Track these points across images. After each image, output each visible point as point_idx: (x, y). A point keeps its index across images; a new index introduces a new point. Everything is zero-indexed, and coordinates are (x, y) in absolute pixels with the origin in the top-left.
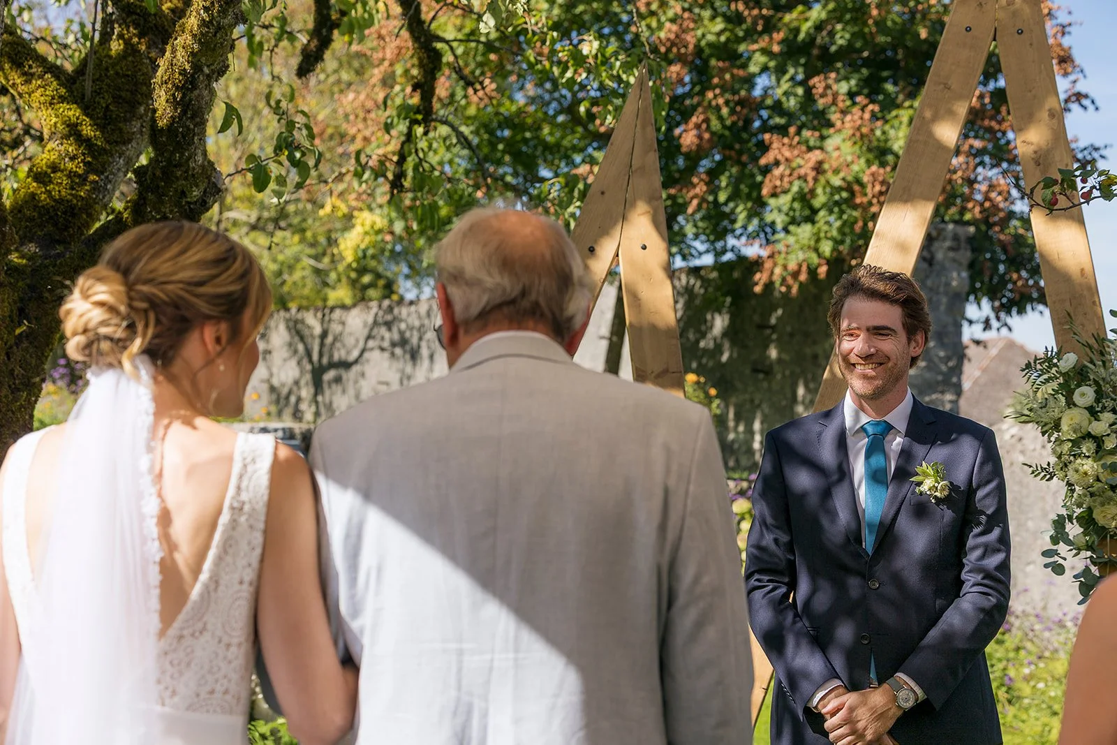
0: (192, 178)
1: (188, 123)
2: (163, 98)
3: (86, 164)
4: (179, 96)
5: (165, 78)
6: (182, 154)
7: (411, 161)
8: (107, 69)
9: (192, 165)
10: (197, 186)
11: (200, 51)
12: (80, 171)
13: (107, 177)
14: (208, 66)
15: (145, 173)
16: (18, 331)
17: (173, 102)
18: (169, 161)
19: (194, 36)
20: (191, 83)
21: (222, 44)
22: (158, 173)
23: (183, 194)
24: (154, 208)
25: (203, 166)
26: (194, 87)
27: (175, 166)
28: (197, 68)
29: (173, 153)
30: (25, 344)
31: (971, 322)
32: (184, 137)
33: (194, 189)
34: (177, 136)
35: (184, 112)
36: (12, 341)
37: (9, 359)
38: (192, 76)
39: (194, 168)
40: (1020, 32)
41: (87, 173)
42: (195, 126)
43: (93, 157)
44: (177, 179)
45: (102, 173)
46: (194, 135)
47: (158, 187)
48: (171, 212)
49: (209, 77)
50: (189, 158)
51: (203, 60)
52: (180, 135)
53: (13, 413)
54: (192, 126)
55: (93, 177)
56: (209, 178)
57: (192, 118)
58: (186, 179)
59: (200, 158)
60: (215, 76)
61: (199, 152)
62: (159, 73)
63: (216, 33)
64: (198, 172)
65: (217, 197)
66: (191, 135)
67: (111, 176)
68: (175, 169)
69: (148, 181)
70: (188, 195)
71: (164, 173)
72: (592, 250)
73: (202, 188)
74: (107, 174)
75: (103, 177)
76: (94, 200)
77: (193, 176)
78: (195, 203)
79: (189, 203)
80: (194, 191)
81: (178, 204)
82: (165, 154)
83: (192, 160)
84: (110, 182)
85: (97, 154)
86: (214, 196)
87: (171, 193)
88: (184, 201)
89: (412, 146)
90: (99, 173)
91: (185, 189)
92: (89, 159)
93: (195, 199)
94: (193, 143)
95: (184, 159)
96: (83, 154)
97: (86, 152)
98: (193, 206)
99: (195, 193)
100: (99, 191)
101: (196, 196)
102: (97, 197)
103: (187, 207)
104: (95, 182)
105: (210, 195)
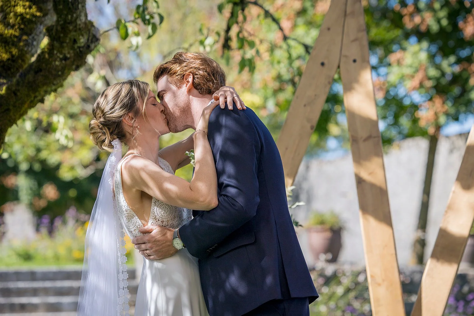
0: (79, 30)
3: (21, 29)
6: (72, 16)
9: (79, 22)
10: (83, 35)
12: (17, 34)
13: (33, 37)
15: (52, 30)
18: (65, 22)
22: (59, 28)
23: (75, 41)
24: (58, 51)
25: (85, 23)
27: (69, 23)
29: (67, 15)
32: (72, 5)
33: (81, 37)
39: (80, 25)
41: (21, 35)
43: (25, 25)
44: (70, 31)
45: (30, 34)
46: (79, 3)
47: (59, 37)
48: (69, 53)
50: (77, 18)
52: (70, 4)
55: (25, 37)
56: (89, 30)
58: (75, 31)
59: (83, 18)
61: (83, 15)
64: (82, 27)
65: (96, 43)
66: (77, 3)
67: (36, 37)
68: (68, 25)
69: (54, 34)
70: (78, 42)
71: (63, 28)
72: (323, 64)
73: (86, 37)
74: (33, 35)
75: (31, 37)
76: (26, 51)
77: (80, 29)
78: (83, 47)
79: (79, 47)
80: (81, 39)
81: (73, 48)
82: (62, 16)
83: (79, 19)
84: (35, 40)
85: (26, 23)
86: (95, 43)
87: (68, 41)
88: (76, 46)
89: (234, 19)
90: (28, 34)
91: (76, 38)
92: (22, 26)
93: (82, 45)
94: (78, 8)
95: (74, 19)
96: (19, 24)
97: (20, 22)
98: (81, 49)
99: (82, 41)
100: (29, 46)
101: (83, 42)
102: (28, 49)
103: (78, 50)
104: (26, 40)
105: (92, 42)
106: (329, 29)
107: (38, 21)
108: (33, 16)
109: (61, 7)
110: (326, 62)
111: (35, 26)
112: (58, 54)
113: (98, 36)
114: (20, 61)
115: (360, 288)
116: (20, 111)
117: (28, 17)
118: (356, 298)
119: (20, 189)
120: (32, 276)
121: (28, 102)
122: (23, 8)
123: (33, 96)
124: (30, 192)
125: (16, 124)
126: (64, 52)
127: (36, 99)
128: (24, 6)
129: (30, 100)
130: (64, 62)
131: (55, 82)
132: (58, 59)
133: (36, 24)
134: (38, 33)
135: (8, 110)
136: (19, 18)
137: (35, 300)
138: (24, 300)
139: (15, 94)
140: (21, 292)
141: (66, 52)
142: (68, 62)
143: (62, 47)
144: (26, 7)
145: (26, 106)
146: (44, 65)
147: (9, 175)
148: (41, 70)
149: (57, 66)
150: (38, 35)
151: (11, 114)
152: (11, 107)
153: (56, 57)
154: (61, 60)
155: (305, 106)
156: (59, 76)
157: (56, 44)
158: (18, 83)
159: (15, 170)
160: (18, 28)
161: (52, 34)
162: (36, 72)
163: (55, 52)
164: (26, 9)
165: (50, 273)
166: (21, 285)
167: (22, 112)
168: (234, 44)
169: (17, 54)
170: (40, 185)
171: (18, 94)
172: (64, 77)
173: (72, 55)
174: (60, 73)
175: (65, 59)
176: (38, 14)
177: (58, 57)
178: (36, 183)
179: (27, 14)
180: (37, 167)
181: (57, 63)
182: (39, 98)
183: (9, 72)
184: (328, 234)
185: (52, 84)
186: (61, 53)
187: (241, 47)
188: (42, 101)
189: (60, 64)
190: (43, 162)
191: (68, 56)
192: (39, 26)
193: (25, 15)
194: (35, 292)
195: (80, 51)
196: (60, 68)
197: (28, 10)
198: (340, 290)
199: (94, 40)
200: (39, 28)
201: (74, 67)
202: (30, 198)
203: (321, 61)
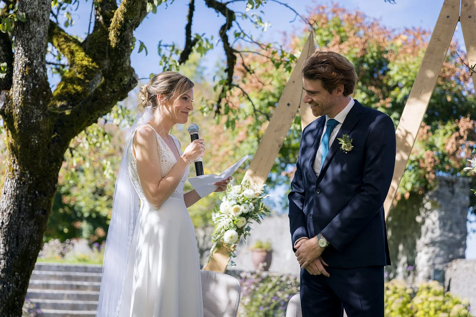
1: (123, 46)
2: (113, 35)
4: (119, 33)
5: (114, 26)
6: (120, 61)
7: (224, 101)
8: (95, 40)
9: (124, 66)
10: (127, 76)
11: (127, 12)
12: (82, 78)
13: (93, 82)
14: (131, 20)
15: (106, 71)
16: (53, 137)
17: (117, 36)
18: (115, 65)
19: (125, 5)
20: (124, 28)
21: (136, 9)
22: (111, 70)
23: (121, 80)
24: (109, 87)
25: (129, 68)
26: (125, 30)
27: (118, 66)
28: (126, 20)
29: (117, 60)
30: (56, 144)
31: (471, 222)
32: (121, 52)
33: (125, 77)
34: (118, 52)
35: (121, 41)
36: (50, 140)
37: (49, 148)
38: (124, 24)
39: (125, 67)
40: (470, 17)
41: (85, 79)
42: (126, 48)
44: (118, 71)
45: (91, 80)
46: (125, 52)
47: (111, 76)
48: (116, 88)
49: (132, 27)
50: (124, 63)
51: (129, 17)
52: (119, 52)
53: (50, 172)
54: (124, 48)
55: (87, 81)
56: (131, 74)
57: (125, 44)
58: (122, 72)
59: (128, 64)
60: (134, 27)
61: (128, 61)
62: (112, 24)
63: (133, 3)
64: (127, 69)
65: (136, 84)
66: (124, 52)
67: (95, 82)
68: (117, 67)
69: (107, 74)
70: (123, 81)
71: (113, 69)
72: (289, 105)
73: (129, 78)
74: (93, 80)
75: (91, 81)
76: (87, 90)
77: (125, 71)
78: (126, 85)
79: (124, 85)
80: (125, 78)
81: (119, 85)
82: (114, 61)
83: (124, 64)
84: (94, 84)
85: (89, 72)
86: (134, 84)
87: (116, 79)
88: (121, 84)
89: (224, 94)
90: (90, 79)
91: (122, 77)
92: (86, 74)
93: (126, 83)
94: (125, 56)
95: (121, 64)
96: (84, 72)
97: (85, 71)
98: (125, 86)
99: (126, 79)
100: (90, 87)
101: (126, 81)
102: (89, 89)
103: (123, 87)
104: (88, 83)
105: (133, 83)
106: (294, 82)
107: (98, 72)
108: (94, 67)
109: (113, 54)
110: (291, 103)
111: (95, 75)
112: (109, 89)
113: (137, 79)
114: (83, 96)
115: (282, 284)
116: (80, 127)
117: (90, 68)
118: (280, 290)
119: (83, 230)
120: (86, 269)
121: (86, 122)
122: (88, 62)
123: (90, 117)
124: (88, 231)
125: (77, 136)
126: (113, 87)
127: (92, 120)
128: (88, 61)
129: (87, 120)
130: (112, 94)
131: (106, 109)
132: (109, 92)
133: (96, 73)
134: (96, 79)
135: (72, 125)
136: (84, 68)
137: (86, 283)
138: (79, 283)
139: (78, 115)
140: (77, 278)
141: (115, 87)
142: (115, 94)
143: (112, 83)
144: (89, 62)
145: (85, 123)
146: (99, 96)
147: (78, 221)
148: (96, 100)
149: (108, 97)
150: (96, 80)
151: (74, 128)
152: (74, 124)
153: (107, 90)
154: (111, 93)
155: (275, 131)
156: (109, 104)
157: (108, 82)
158: (80, 108)
159: (81, 219)
160: (83, 74)
161: (106, 73)
162: (93, 101)
163: (107, 87)
164: (89, 63)
165: (96, 268)
166: (78, 274)
167: (81, 128)
168: (222, 111)
169: (81, 91)
170: (95, 228)
171: (80, 114)
172: (112, 105)
173: (119, 89)
174: (109, 102)
175: (114, 92)
176: (97, 67)
177: (109, 90)
178: (92, 227)
179: (90, 66)
180: (94, 215)
181: (108, 95)
182: (94, 119)
183: (75, 102)
184: (264, 254)
185: (103, 110)
186: (111, 88)
187: (226, 113)
188: (96, 122)
189: (110, 96)
190: (97, 213)
191: (116, 90)
192: (97, 75)
193: (88, 67)
194: (86, 279)
195: (124, 87)
196: (110, 98)
197: (90, 64)
198: (270, 286)
199: (134, 81)
200: (98, 76)
201: (119, 98)
202: (88, 235)
203: (288, 103)
